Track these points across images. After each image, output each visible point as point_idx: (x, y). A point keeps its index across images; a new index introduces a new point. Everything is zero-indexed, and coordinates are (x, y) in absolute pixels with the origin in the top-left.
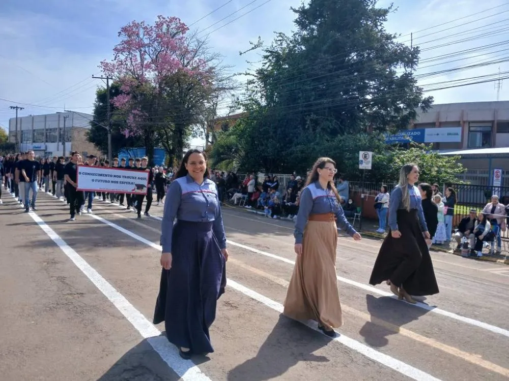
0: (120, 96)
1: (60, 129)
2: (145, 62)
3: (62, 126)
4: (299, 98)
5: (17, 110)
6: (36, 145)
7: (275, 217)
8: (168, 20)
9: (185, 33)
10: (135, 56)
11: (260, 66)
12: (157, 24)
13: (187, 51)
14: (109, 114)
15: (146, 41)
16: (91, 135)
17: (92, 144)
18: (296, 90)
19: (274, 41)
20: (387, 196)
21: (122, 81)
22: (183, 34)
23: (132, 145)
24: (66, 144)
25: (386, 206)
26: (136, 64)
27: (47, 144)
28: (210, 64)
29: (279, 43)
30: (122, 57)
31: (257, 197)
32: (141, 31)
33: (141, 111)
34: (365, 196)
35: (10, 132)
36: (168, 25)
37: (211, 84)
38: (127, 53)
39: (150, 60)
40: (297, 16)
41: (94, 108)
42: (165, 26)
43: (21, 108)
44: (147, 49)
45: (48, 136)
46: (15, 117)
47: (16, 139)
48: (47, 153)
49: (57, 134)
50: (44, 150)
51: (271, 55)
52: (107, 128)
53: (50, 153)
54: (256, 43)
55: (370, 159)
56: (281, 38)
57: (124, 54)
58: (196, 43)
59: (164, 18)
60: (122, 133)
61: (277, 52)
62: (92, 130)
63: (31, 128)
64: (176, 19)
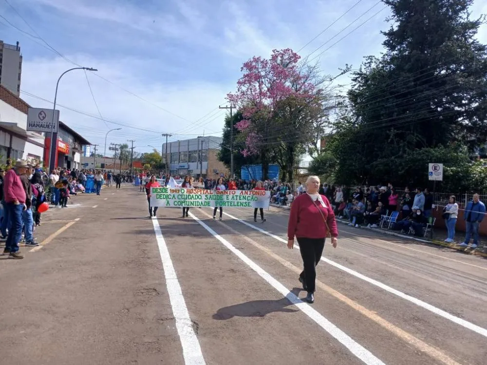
0: (242, 121)
1: (200, 151)
2: (263, 90)
3: (200, 148)
4: (382, 115)
5: (167, 137)
6: (181, 164)
7: (357, 225)
8: (282, 52)
9: (296, 62)
10: (255, 86)
11: (350, 88)
12: (273, 57)
13: (299, 78)
14: (232, 137)
15: (263, 74)
16: (221, 155)
17: (222, 163)
18: (378, 107)
19: (362, 65)
20: (456, 206)
21: (244, 108)
22: (295, 62)
23: (251, 163)
24: (203, 163)
25: (453, 216)
26: (256, 94)
27: (189, 163)
28: (321, 86)
29: (368, 65)
30: (244, 88)
31: (343, 207)
32: (260, 65)
33: (257, 134)
34: (436, 207)
35: (163, 154)
36: (282, 57)
37: (320, 105)
38: (249, 85)
39: (266, 89)
40: (386, 38)
41: (223, 133)
42: (279, 58)
43: (170, 135)
44: (263, 80)
45: (190, 157)
46: (165, 142)
47: (166, 160)
48: (189, 172)
49: (196, 155)
51: (359, 77)
52: (230, 149)
54: (344, 68)
55: (441, 171)
56: (369, 61)
57: (245, 85)
58: (307, 69)
59: (278, 52)
60: (242, 152)
61: (365, 74)
62: (222, 151)
63: (178, 151)
64: (289, 50)
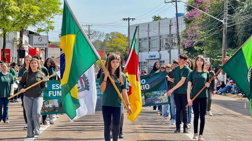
5: (129, 21)
6: (152, 53)
24: (172, 50)
43: (133, 19)
50: (159, 59)
53: (164, 62)
